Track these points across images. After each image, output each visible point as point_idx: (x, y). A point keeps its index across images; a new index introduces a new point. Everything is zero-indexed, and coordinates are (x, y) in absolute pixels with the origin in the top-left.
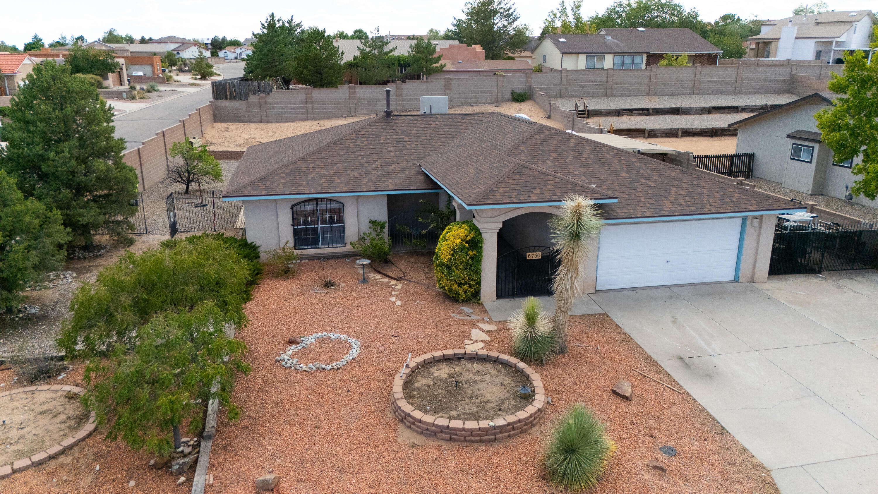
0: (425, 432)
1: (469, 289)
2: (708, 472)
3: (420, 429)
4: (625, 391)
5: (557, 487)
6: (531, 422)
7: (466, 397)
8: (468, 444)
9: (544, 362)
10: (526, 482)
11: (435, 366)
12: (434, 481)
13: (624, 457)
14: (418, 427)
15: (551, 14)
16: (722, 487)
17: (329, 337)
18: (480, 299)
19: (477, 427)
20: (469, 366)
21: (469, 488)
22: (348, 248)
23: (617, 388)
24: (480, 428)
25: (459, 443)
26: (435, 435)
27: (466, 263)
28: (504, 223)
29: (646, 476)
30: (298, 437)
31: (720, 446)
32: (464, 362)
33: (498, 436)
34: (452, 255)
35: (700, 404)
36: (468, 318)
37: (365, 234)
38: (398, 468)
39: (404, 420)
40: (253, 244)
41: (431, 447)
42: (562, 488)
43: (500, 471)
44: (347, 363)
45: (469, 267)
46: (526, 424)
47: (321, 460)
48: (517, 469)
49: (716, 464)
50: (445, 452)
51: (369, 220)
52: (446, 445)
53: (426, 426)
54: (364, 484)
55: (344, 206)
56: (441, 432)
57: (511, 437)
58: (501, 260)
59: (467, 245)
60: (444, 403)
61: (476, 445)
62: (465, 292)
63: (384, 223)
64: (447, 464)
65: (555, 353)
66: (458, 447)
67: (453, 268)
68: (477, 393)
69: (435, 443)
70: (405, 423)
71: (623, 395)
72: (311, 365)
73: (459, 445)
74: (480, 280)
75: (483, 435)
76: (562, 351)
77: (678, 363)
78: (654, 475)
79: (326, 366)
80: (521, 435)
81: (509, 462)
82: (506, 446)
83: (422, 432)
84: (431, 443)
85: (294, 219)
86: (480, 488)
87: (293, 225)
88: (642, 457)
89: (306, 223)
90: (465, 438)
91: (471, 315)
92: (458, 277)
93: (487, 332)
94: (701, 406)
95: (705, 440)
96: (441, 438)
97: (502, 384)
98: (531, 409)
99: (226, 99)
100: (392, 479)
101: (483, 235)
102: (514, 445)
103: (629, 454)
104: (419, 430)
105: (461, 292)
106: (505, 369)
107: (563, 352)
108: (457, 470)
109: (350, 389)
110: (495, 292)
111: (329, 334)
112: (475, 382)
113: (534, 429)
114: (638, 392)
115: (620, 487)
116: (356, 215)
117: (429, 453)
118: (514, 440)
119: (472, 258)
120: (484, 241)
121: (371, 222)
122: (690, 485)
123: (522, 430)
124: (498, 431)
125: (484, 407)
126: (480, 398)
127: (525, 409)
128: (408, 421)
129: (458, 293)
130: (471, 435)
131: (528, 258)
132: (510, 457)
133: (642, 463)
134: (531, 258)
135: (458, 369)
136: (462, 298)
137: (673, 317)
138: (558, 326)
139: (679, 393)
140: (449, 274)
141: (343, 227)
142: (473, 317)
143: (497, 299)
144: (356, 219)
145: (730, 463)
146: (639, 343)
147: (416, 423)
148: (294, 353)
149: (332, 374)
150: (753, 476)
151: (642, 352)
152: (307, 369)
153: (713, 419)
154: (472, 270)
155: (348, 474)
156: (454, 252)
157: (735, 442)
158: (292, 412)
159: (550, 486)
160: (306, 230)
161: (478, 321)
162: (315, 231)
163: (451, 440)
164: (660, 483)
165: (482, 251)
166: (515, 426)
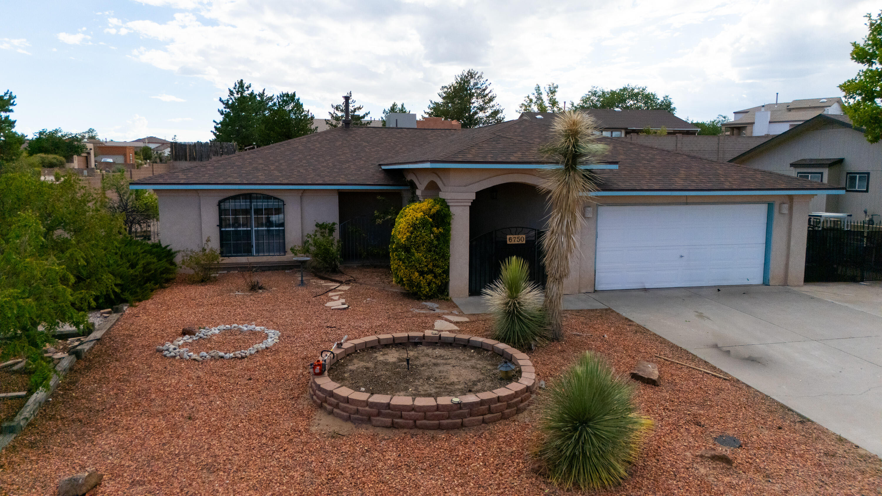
0: (355, 416)
1: (434, 280)
2: (798, 465)
3: (347, 412)
4: (651, 373)
5: (560, 484)
6: (516, 404)
7: (421, 378)
8: (420, 432)
9: (533, 348)
10: (511, 478)
11: (381, 351)
12: (359, 478)
13: (662, 448)
14: (344, 410)
15: (527, 99)
16: (826, 484)
17: (240, 330)
18: (448, 295)
19: (435, 404)
20: (429, 351)
21: (417, 487)
22: (289, 257)
23: (638, 371)
24: (438, 405)
25: (405, 430)
26: (369, 421)
27: (429, 243)
28: (478, 194)
29: (703, 471)
30: (155, 429)
31: (803, 436)
32: (421, 348)
33: (466, 419)
34: (412, 233)
35: (758, 391)
36: (432, 312)
37: (309, 236)
38: (306, 463)
39: (325, 405)
40: (168, 248)
41: (360, 436)
42: (569, 485)
43: (469, 465)
44: (257, 352)
45: (433, 249)
46: (509, 406)
47: (182, 456)
48: (496, 462)
49: (807, 456)
50: (384, 442)
51: (315, 223)
52: (383, 433)
53: (355, 407)
54: (244, 485)
55: (284, 205)
56: (379, 414)
57: (486, 423)
58: (474, 243)
59: (431, 220)
60: (388, 384)
61: (432, 432)
62: (429, 284)
63: (334, 224)
64: (384, 456)
65: (548, 340)
66: (403, 435)
67: (413, 250)
68: (437, 375)
69: (368, 431)
70: (325, 409)
71: (648, 379)
72: (205, 354)
73: (405, 433)
74: (448, 267)
75: (443, 418)
76: (556, 338)
77: (714, 351)
78: (714, 468)
79: (226, 354)
80: (502, 422)
81: (483, 454)
82: (479, 433)
83: (350, 416)
84: (363, 431)
85: (221, 220)
86: (434, 487)
87: (220, 226)
88: (688, 448)
89: (236, 223)
90: (415, 422)
91: (436, 309)
92: (419, 262)
93: (456, 323)
94: (761, 393)
95: (780, 428)
96: (378, 423)
97: (473, 367)
98: (514, 387)
99: (186, 160)
100: (292, 477)
101: (451, 209)
102: (490, 434)
103: (670, 443)
104: (345, 414)
105: (423, 283)
106: (479, 353)
107: (558, 340)
108: (400, 464)
109: (252, 377)
110: (468, 286)
111: (240, 326)
112: (435, 365)
113: (521, 415)
114: (667, 376)
115: (663, 484)
116: (300, 216)
117: (357, 443)
118: (491, 427)
119: (437, 237)
120: (453, 217)
121: (317, 225)
122: (774, 481)
123: (503, 414)
124: (465, 411)
125: (447, 389)
126: (442, 380)
127: (506, 386)
128: (329, 404)
129: (419, 286)
130: (425, 418)
131: (508, 242)
132: (484, 448)
133: (692, 455)
135: (411, 353)
136: (424, 292)
137: (697, 312)
138: (551, 301)
139: (725, 379)
140: (408, 258)
141: (284, 231)
142: (437, 311)
143: (470, 295)
144: (300, 221)
145: (826, 454)
146: (658, 333)
147: (340, 404)
148: (186, 344)
149: (233, 363)
150: (868, 469)
151: (663, 341)
152: (198, 358)
153: (783, 406)
154: (437, 254)
155: (221, 473)
156: (415, 229)
157: (824, 431)
158: (158, 402)
159: (550, 483)
160: (236, 232)
161: (444, 314)
162: (248, 234)
163: (393, 426)
164: (727, 479)
165: (450, 228)
166: (493, 406)
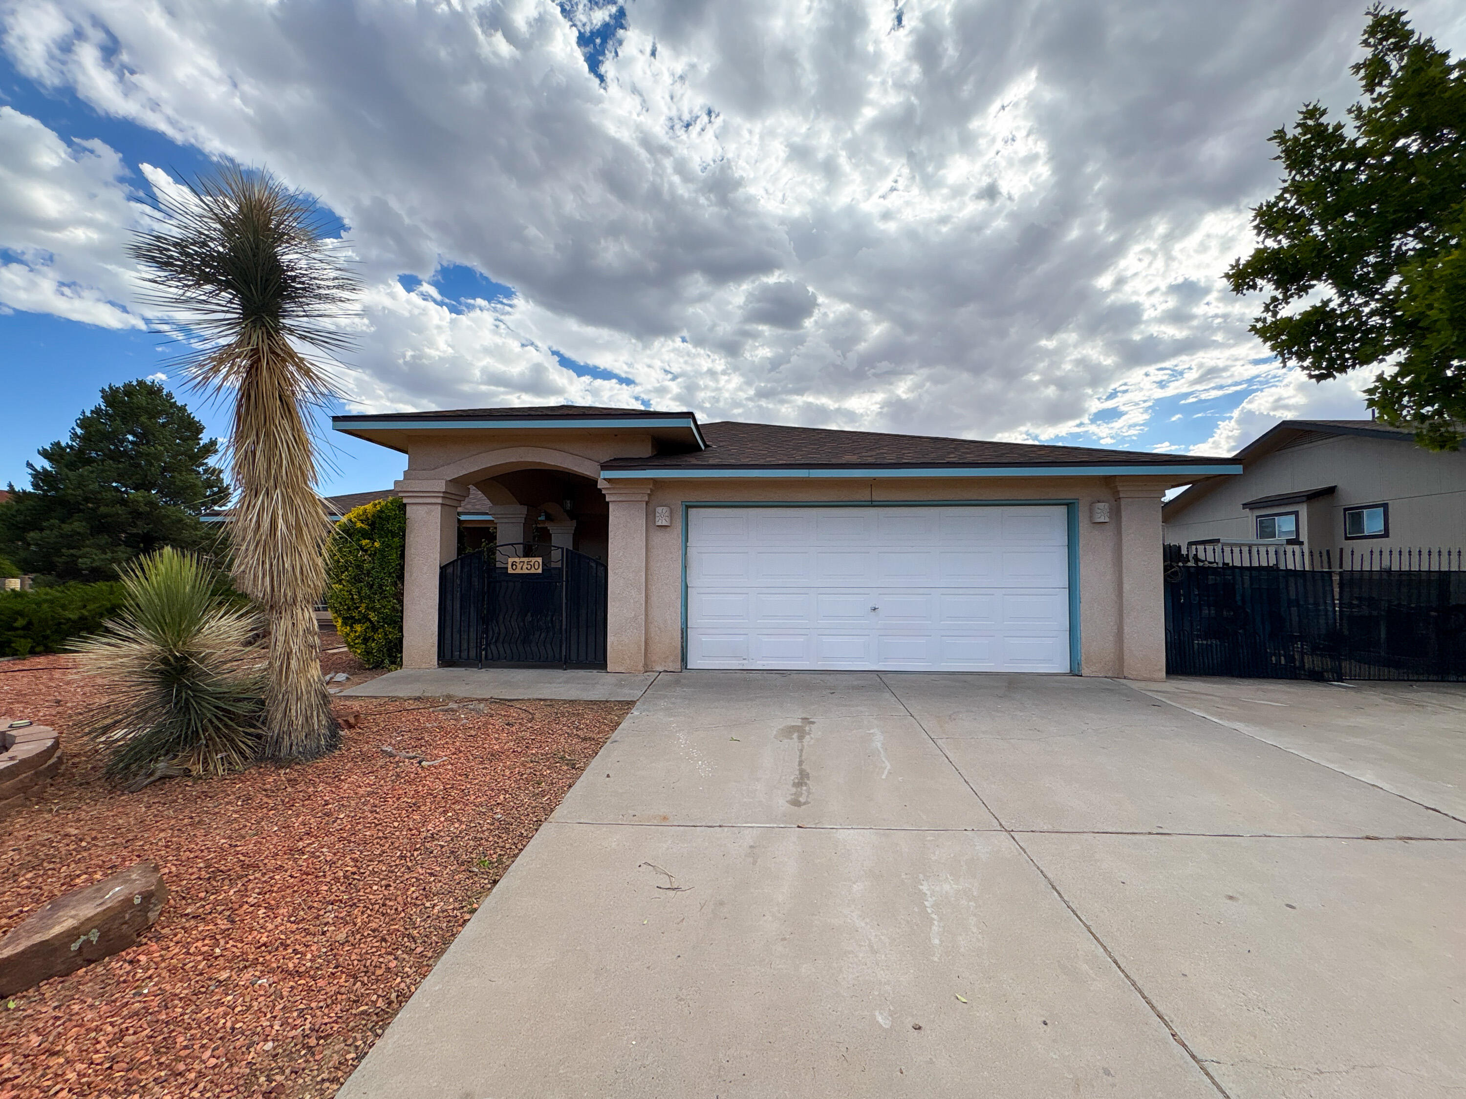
58: (450, 571)
101: (408, 509)
110: (435, 649)
120: (409, 524)
131: (510, 571)
134: (518, 571)
143: (439, 666)
